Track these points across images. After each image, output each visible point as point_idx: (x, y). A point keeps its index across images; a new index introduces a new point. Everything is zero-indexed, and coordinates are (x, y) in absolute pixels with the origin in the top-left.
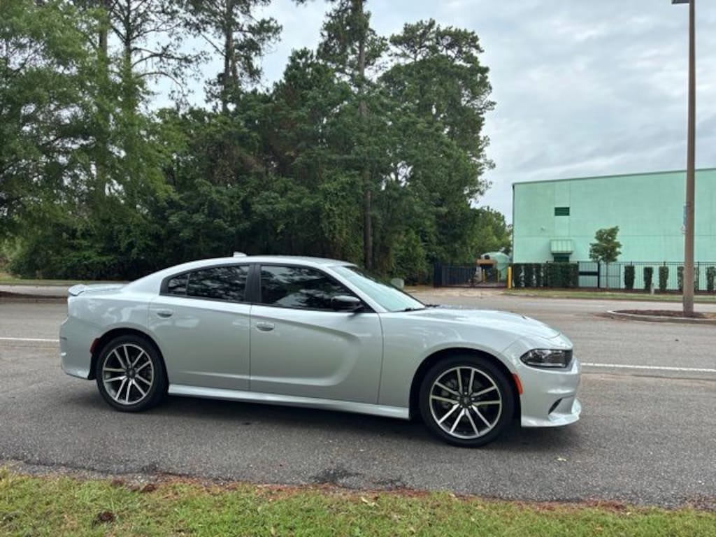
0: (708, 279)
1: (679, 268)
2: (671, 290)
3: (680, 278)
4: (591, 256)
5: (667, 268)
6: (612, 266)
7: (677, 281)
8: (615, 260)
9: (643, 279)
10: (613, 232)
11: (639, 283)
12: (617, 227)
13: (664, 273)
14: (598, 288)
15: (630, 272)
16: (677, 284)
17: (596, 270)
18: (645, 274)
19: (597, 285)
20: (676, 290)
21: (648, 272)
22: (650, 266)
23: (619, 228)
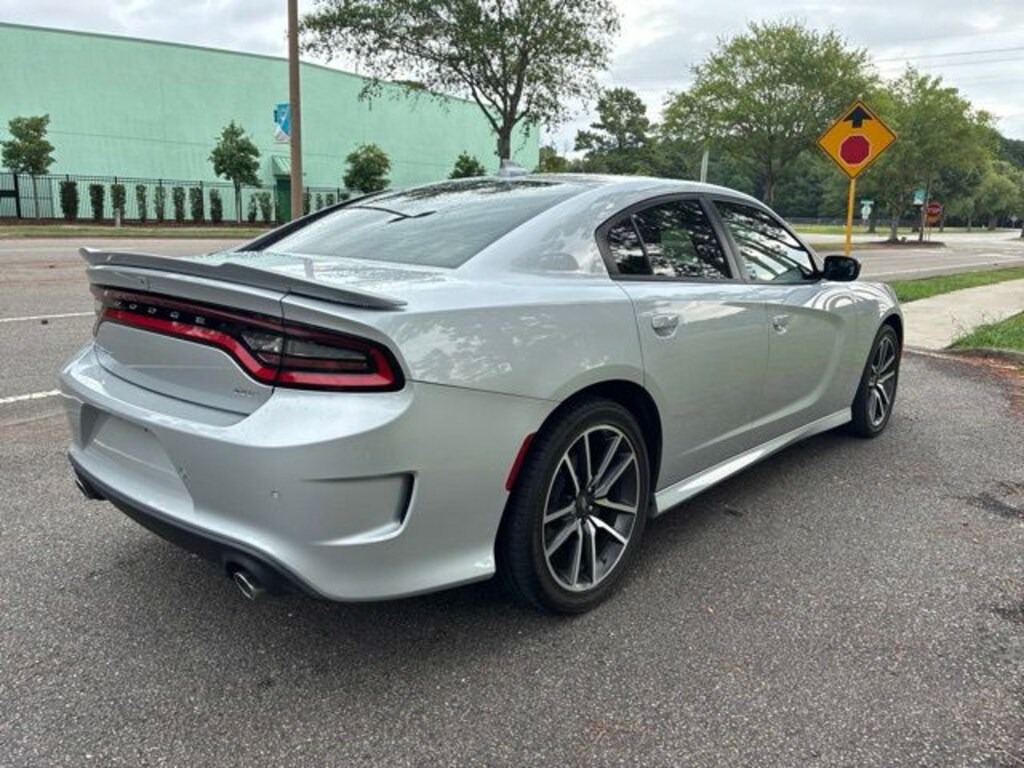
0: (176, 203)
1: (138, 188)
2: (130, 220)
3: (141, 203)
4: (5, 164)
5: (122, 187)
6: (41, 181)
7: (137, 207)
8: (45, 172)
9: (90, 203)
10: (38, 125)
11: (85, 209)
12: (47, 116)
13: (119, 194)
14: (18, 219)
15: (69, 191)
16: (137, 212)
17: (12, 187)
18: (91, 194)
19: (15, 214)
20: (135, 220)
21: (97, 192)
22: (100, 183)
23: (51, 118)
